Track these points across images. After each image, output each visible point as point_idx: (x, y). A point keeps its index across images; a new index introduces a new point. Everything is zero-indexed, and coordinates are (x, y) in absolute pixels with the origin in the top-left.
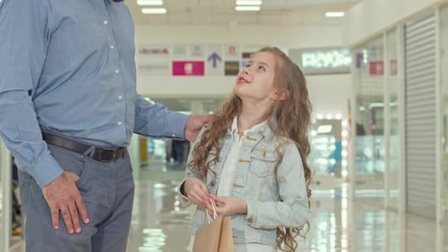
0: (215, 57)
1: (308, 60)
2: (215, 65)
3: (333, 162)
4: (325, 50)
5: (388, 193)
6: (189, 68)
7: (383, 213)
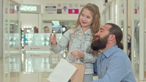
0: (65, 8)
1: (34, 8)
2: (65, 10)
3: (26, 42)
4: (29, 5)
5: (8, 52)
6: (73, 11)
7: (10, 58)
